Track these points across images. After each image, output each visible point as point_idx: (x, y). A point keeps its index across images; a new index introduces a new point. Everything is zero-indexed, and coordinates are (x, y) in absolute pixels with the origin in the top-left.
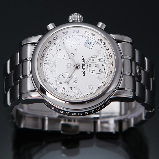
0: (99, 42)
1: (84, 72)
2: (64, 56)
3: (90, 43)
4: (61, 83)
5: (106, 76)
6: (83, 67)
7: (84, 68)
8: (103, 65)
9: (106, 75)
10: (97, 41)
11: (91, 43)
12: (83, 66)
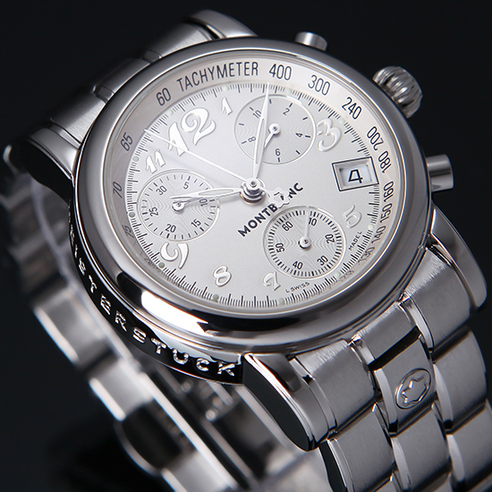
0: (382, 192)
1: (253, 224)
2: (252, 139)
3: (355, 176)
4: (162, 190)
5: (296, 293)
6: (265, 211)
7: (264, 215)
8: (322, 260)
9: (300, 291)
10: (381, 187)
11: (360, 179)
12: (269, 211)
